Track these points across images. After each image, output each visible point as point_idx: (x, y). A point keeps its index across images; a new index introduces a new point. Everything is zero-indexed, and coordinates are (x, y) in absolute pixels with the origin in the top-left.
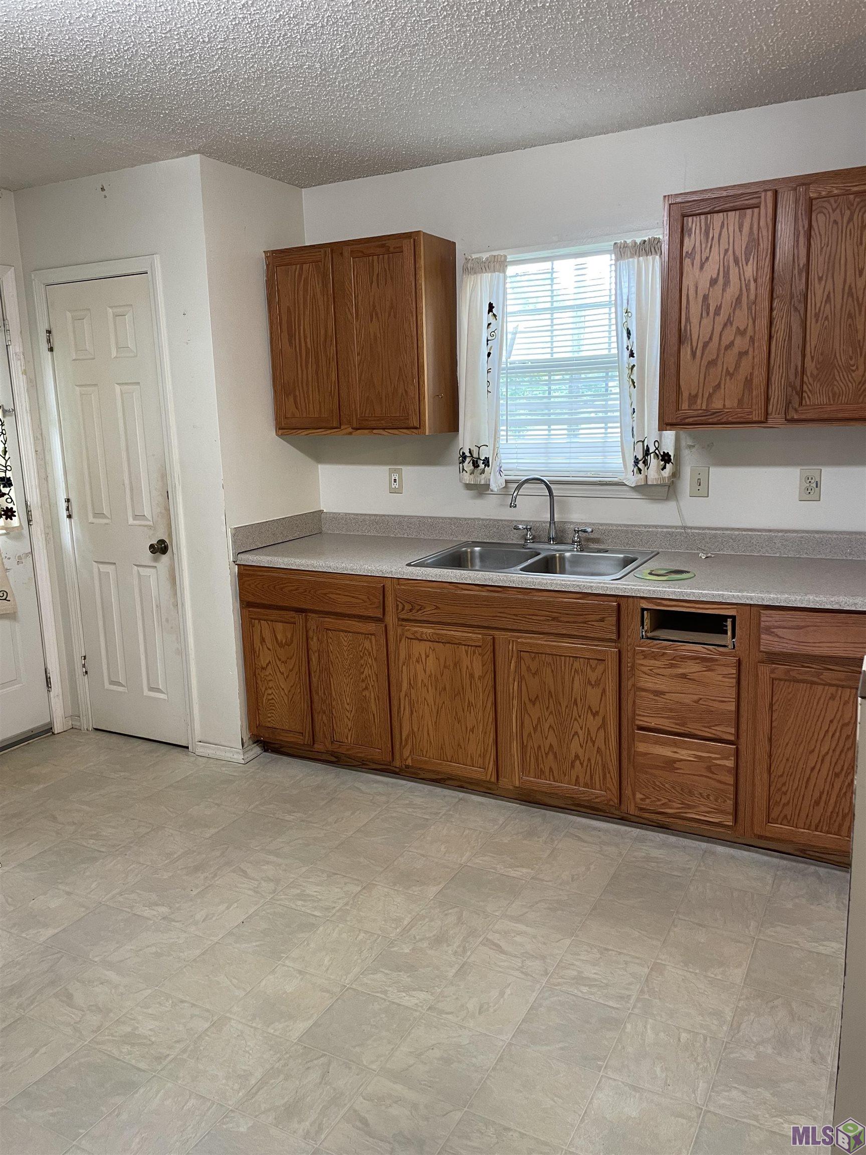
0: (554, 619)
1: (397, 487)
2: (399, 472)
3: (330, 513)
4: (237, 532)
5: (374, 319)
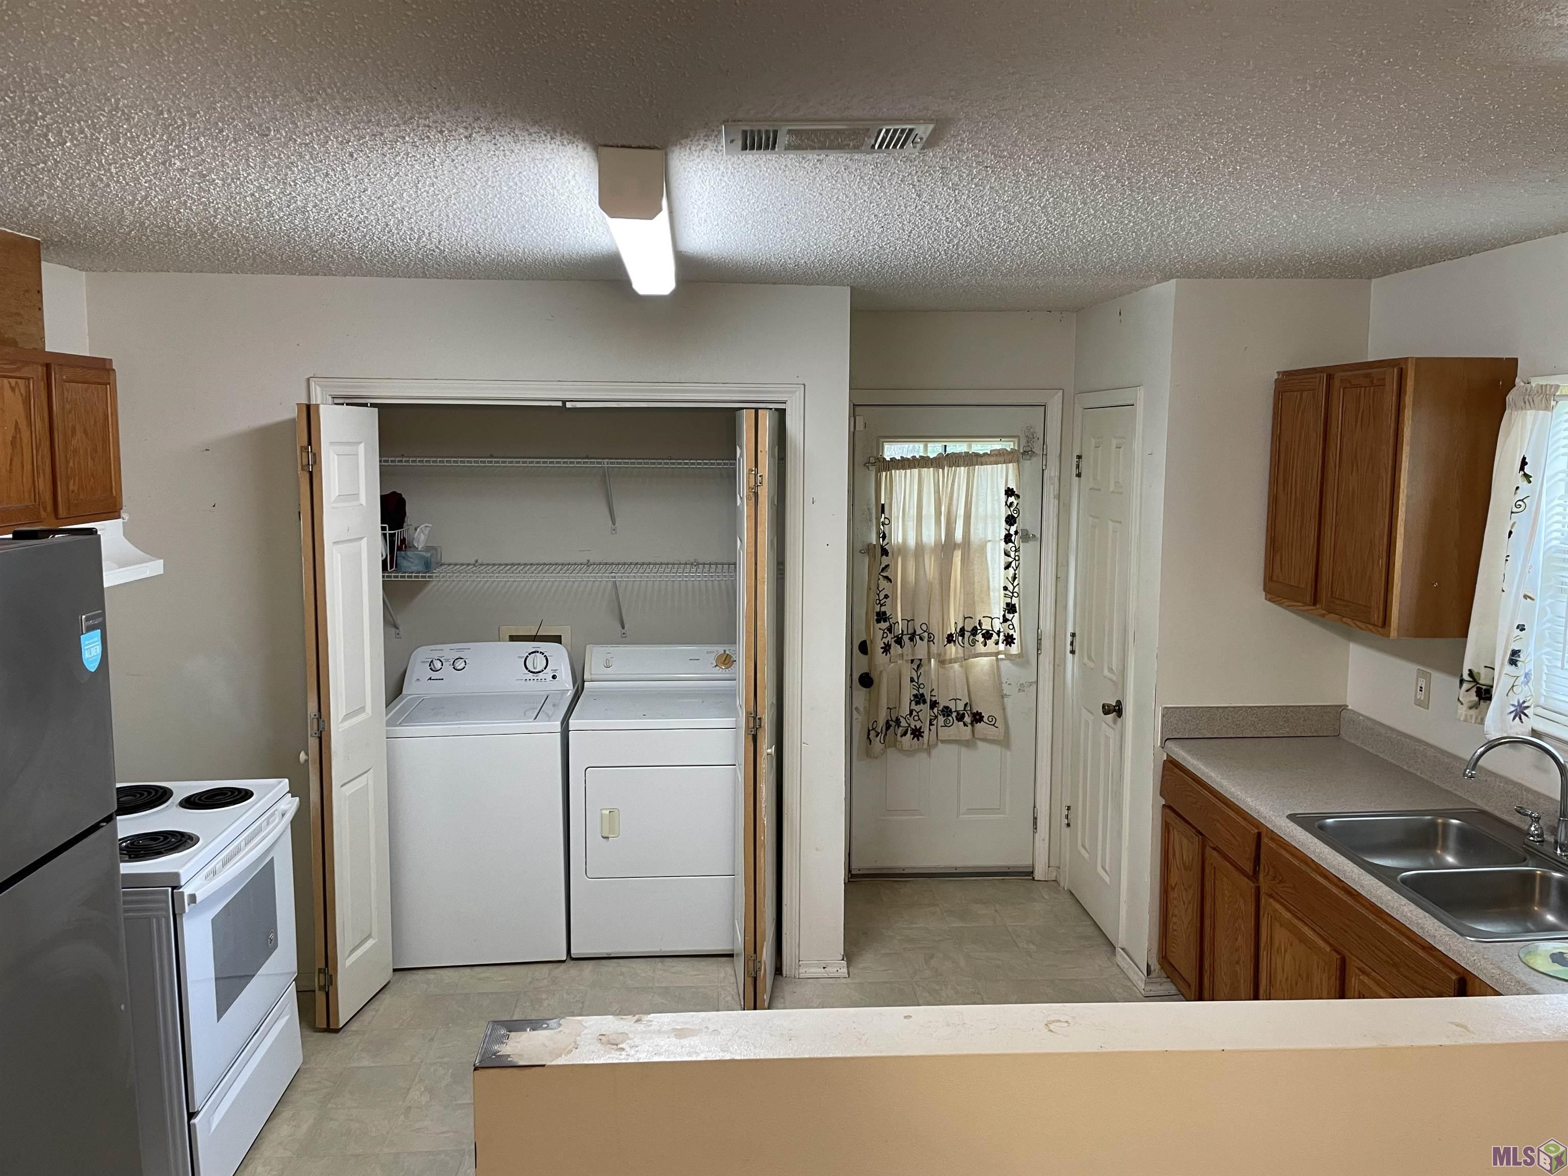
0: (1395, 965)
1: (1422, 698)
2: (1428, 677)
3: (1354, 712)
4: (1168, 713)
5: (1354, 473)
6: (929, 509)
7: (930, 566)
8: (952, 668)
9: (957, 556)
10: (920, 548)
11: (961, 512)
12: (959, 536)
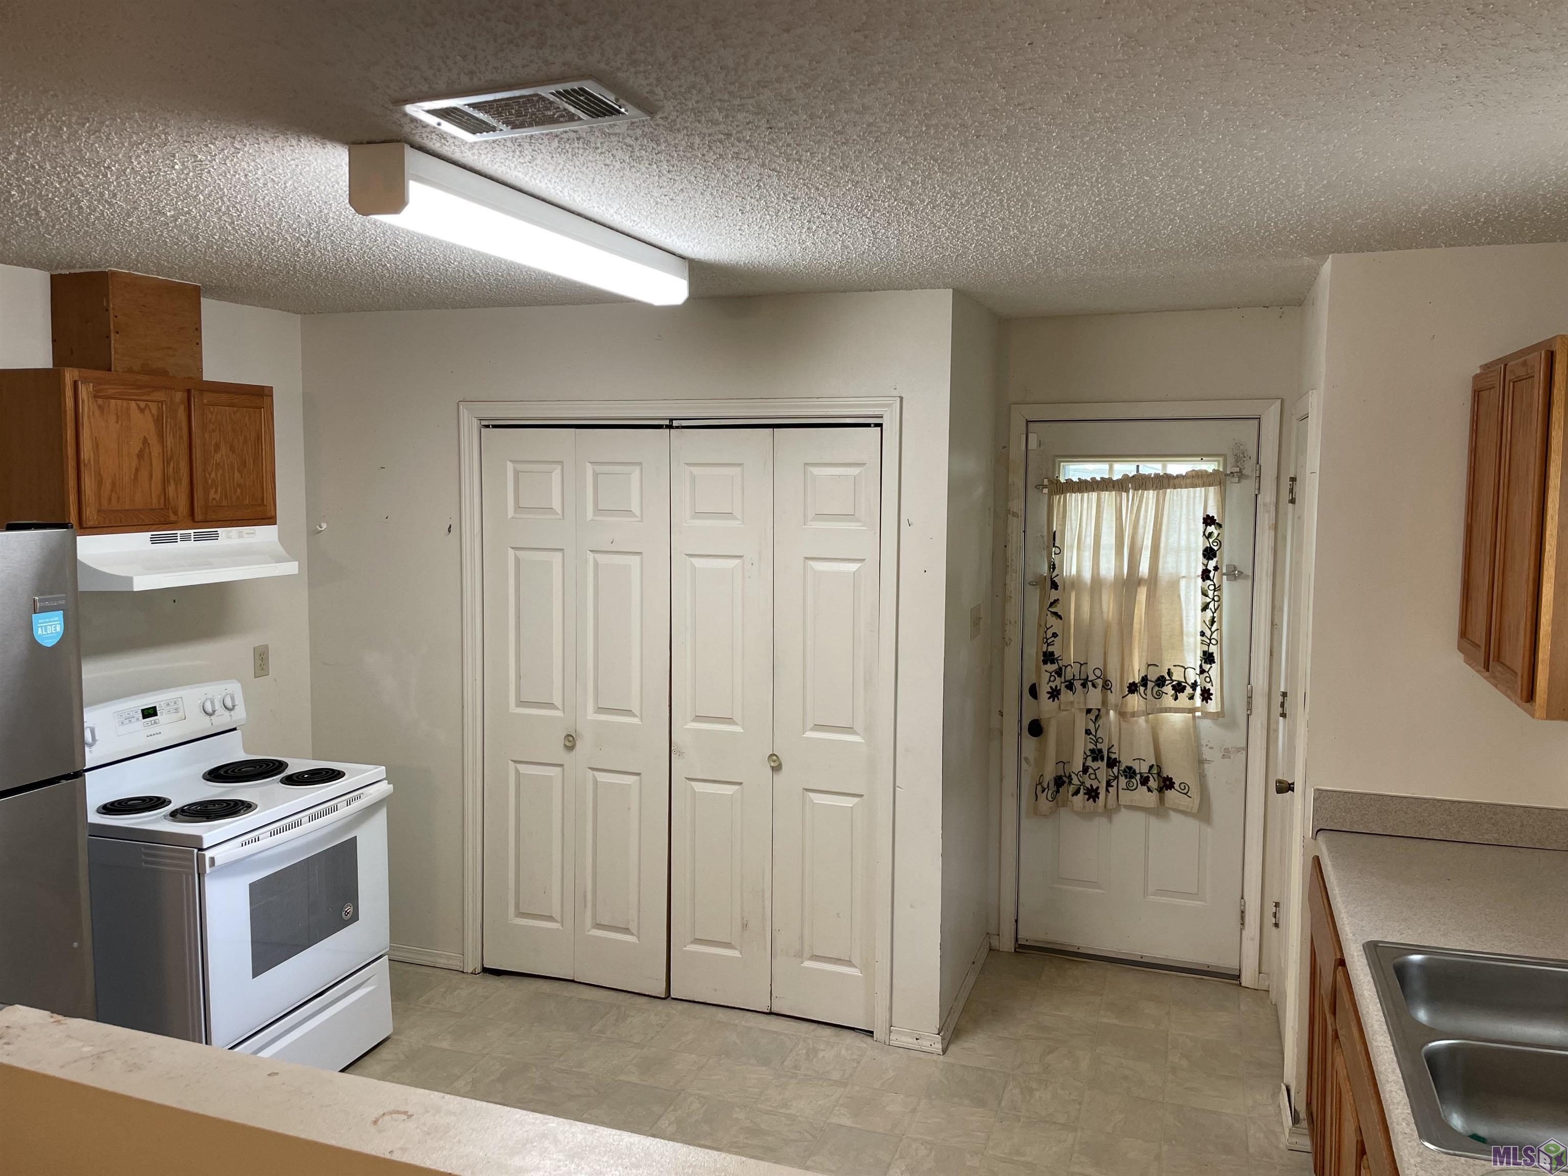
4: (1321, 796)
6: (1108, 538)
7: (1109, 605)
8: (1137, 722)
9: (1142, 594)
10: (1097, 581)
11: (1148, 542)
12: (1144, 569)
